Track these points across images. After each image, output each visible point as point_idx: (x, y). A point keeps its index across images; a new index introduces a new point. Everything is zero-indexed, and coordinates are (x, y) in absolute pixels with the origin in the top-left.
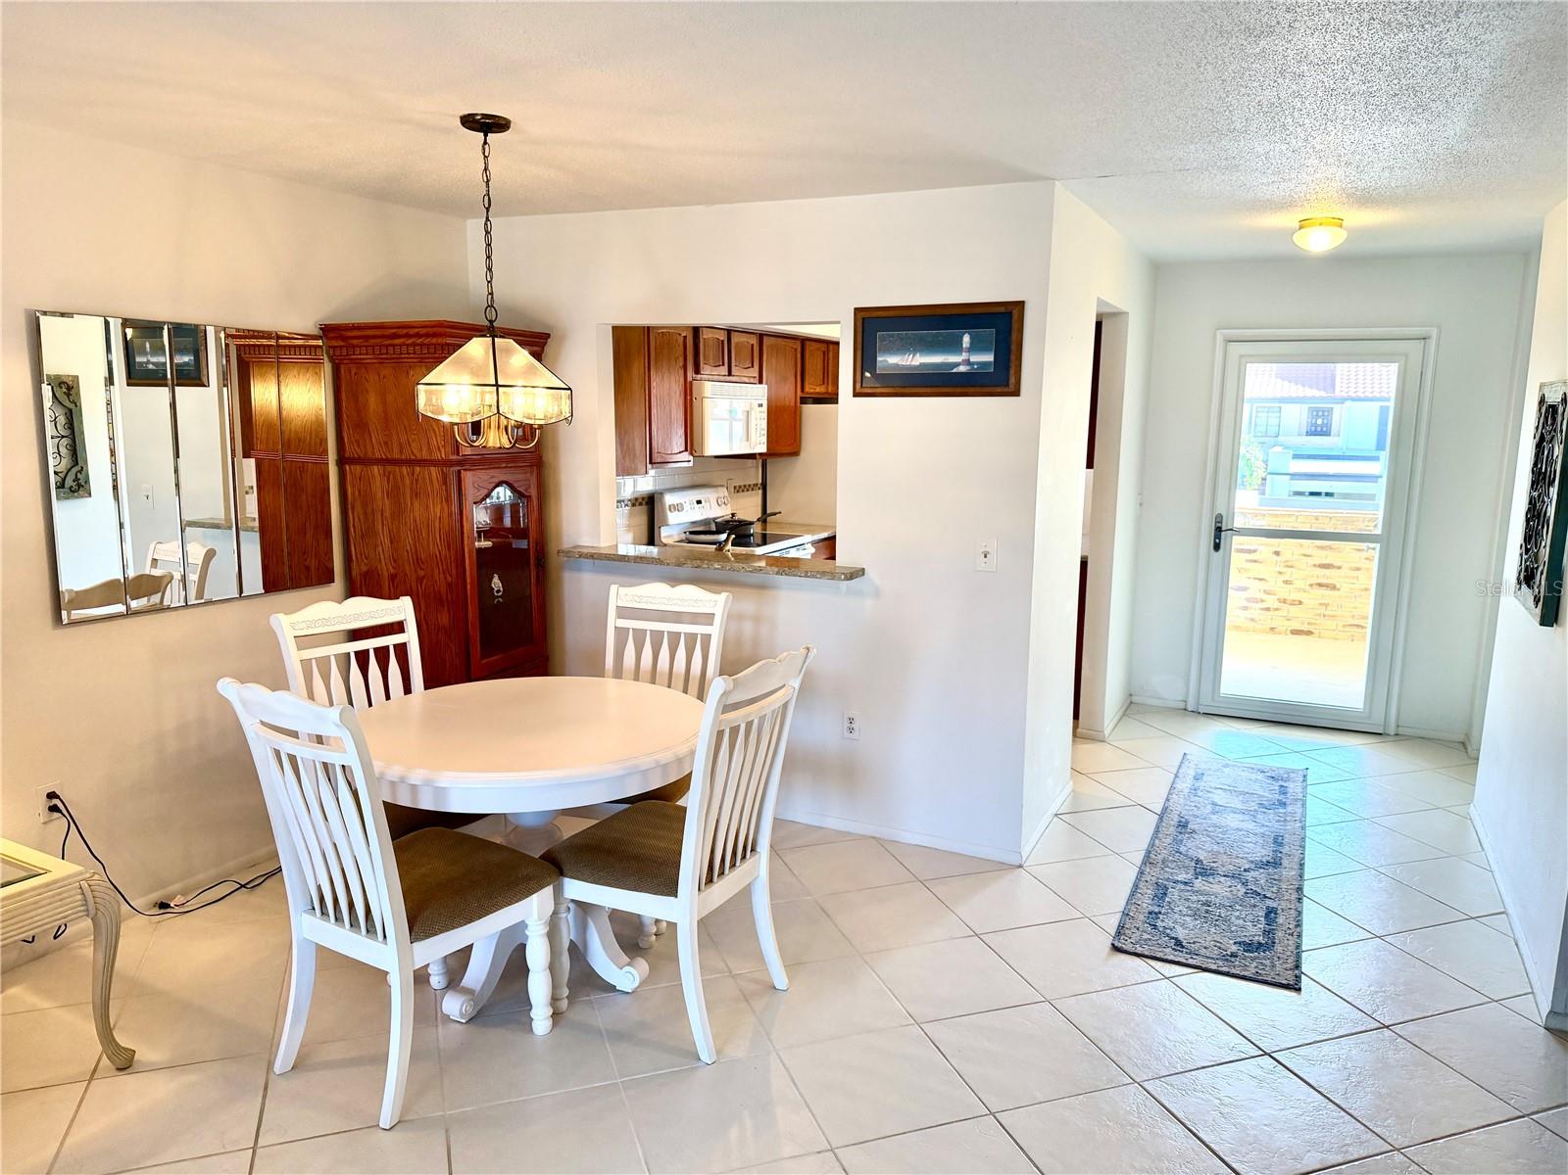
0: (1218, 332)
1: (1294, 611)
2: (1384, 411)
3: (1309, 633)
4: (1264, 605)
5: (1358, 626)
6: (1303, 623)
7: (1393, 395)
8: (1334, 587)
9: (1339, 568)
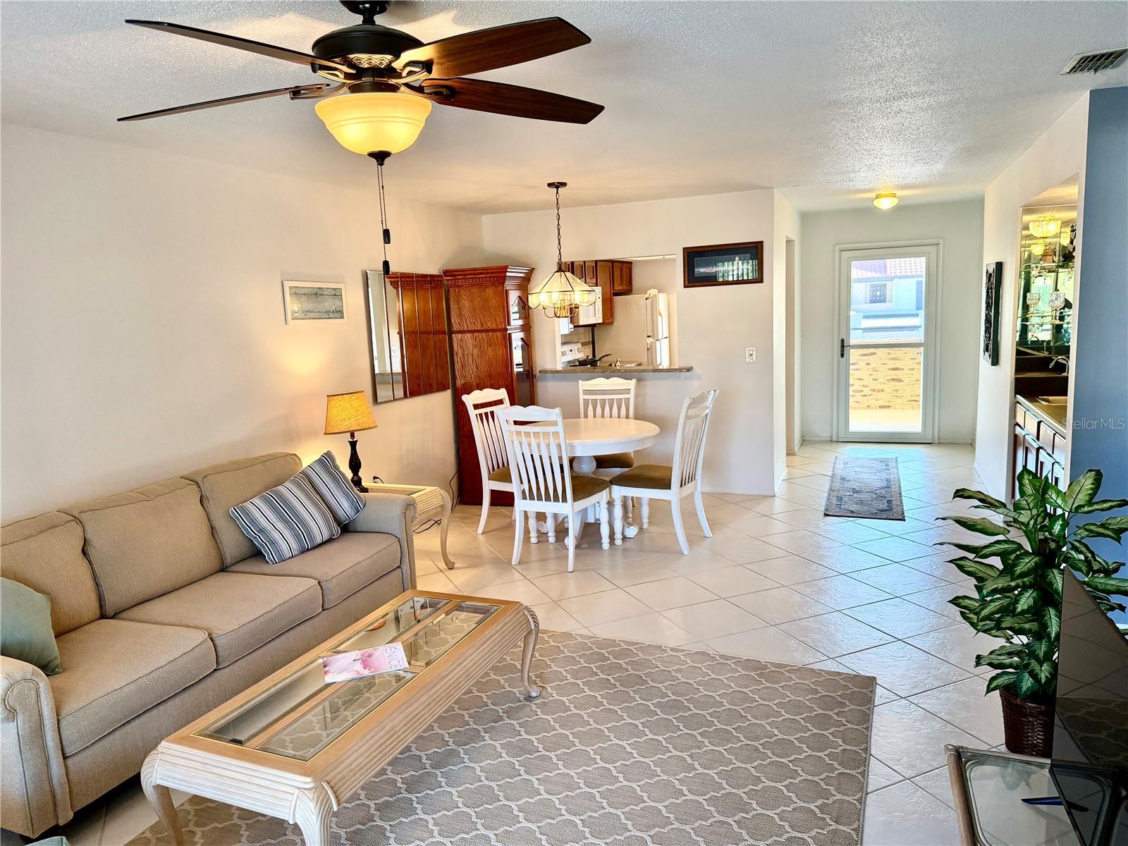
0: (836, 246)
1: (880, 395)
2: (919, 283)
3: (889, 407)
4: (863, 393)
5: (915, 401)
6: (885, 401)
7: (924, 273)
8: (900, 380)
9: (902, 369)
